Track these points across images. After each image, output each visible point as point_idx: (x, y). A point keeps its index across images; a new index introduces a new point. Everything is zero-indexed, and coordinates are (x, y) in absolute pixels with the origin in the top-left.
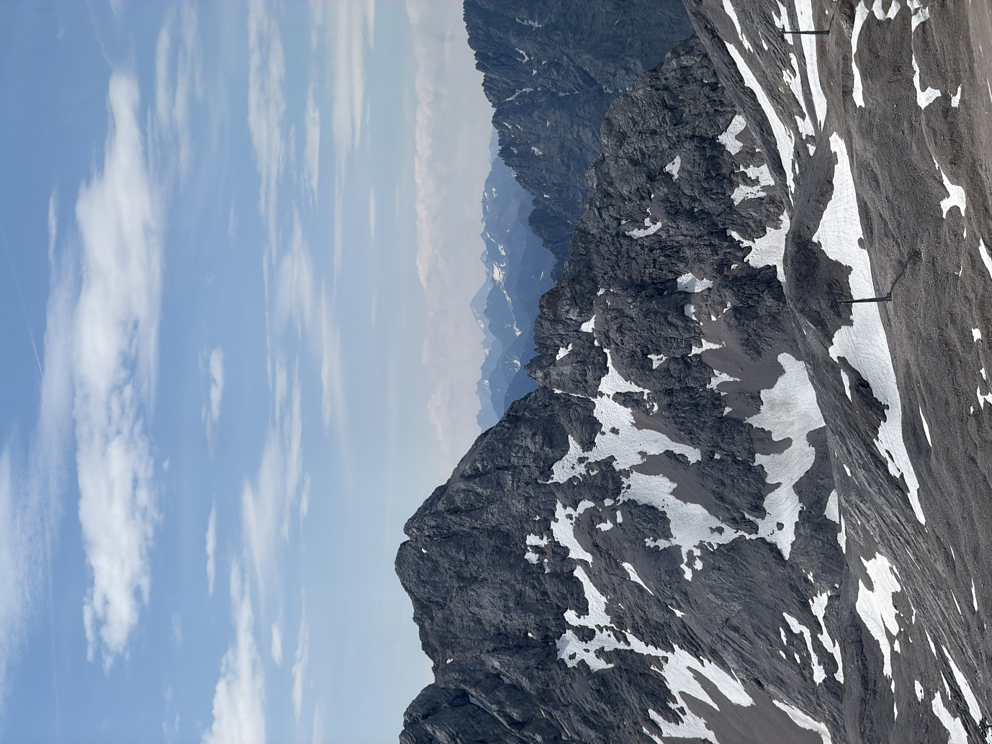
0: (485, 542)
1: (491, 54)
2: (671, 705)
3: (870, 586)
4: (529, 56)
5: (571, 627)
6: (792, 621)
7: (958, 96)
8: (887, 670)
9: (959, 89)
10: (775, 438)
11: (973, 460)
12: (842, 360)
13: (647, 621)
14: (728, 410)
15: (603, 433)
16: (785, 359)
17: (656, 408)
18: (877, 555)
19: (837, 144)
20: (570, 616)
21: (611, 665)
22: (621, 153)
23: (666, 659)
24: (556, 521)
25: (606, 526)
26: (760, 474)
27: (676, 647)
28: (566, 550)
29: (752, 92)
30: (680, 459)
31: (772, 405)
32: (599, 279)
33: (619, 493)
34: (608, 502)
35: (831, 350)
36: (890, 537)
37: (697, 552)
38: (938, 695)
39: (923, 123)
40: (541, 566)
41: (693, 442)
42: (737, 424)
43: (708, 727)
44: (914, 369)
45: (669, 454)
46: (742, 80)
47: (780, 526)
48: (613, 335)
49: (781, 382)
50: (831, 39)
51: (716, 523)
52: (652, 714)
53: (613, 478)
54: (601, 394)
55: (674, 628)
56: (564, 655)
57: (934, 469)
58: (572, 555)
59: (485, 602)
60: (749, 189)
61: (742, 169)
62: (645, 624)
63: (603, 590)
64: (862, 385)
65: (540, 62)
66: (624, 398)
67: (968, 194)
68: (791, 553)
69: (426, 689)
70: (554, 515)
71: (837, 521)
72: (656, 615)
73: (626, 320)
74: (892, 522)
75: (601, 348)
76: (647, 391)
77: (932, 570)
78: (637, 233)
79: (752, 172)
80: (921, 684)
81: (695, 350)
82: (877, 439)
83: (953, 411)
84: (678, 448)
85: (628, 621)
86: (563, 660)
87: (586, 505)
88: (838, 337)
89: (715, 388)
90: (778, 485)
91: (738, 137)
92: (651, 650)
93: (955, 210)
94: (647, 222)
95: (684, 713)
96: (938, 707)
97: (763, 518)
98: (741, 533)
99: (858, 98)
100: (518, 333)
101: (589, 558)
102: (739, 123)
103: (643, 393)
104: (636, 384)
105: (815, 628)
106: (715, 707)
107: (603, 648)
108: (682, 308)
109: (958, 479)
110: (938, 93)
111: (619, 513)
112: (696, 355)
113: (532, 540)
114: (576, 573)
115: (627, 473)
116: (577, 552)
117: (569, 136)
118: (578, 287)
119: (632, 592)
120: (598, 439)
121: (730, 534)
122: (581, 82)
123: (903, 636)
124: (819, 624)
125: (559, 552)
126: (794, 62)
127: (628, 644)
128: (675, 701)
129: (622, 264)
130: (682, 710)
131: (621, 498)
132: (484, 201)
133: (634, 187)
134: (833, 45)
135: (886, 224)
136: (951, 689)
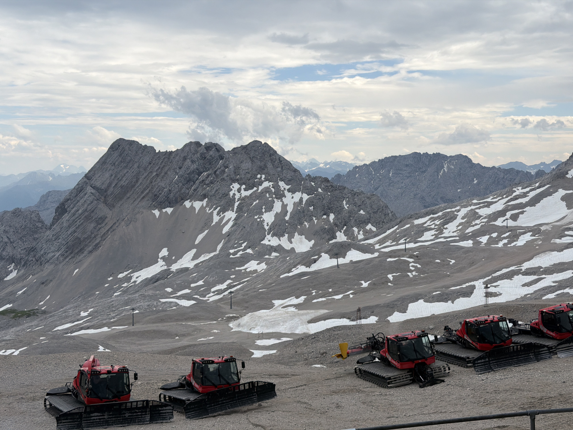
0: (263, 163)
1: (383, 163)
2: (221, 213)
3: (258, 264)
4: (382, 173)
5: (241, 187)
6: (245, 244)
7: (391, 285)
8: (237, 269)
9: (392, 285)
10: (292, 240)
11: (298, 289)
12: (321, 256)
13: (243, 206)
14: (299, 227)
15: (292, 195)
16: (313, 242)
17: (299, 208)
18: (266, 266)
19: (376, 254)
20: (244, 186)
21: (231, 197)
22: (366, 198)
23: (233, 212)
24: (269, 183)
25: (268, 195)
26: (283, 236)
27: (237, 214)
28: (261, 185)
29: (385, 232)
30: (286, 215)
31: (301, 238)
32: (332, 193)
33: (276, 199)
34: (274, 196)
35: (323, 253)
36: (275, 269)
37: (262, 219)
38: (232, 281)
39: (383, 276)
40: (256, 179)
41: (290, 218)
42: (295, 229)
43: (216, 223)
44: (320, 274)
45: (287, 212)
46: (389, 230)
47: (269, 241)
48: (318, 197)
49: (307, 241)
50: (404, 252)
51: (270, 224)
52: (219, 208)
53: (281, 197)
54: (302, 194)
55: (242, 214)
56: (234, 185)
57: (295, 280)
58: (260, 187)
59: (247, 164)
60: (357, 232)
61: (362, 230)
62: (242, 206)
63: (251, 195)
64: (315, 261)
65: (381, 176)
66: (301, 199)
67: (366, 287)
68: (263, 244)
69: (223, 149)
70: (270, 182)
71: (272, 255)
72: (245, 209)
73: (322, 200)
74: (279, 269)
75: (314, 194)
76: (303, 206)
77: (268, 280)
78: (344, 202)
79: (361, 232)
80: (234, 277)
81: (314, 218)
82: (301, 266)
83: (311, 284)
84: (289, 214)
85: (243, 201)
86: (232, 184)
87: (273, 190)
88: (327, 255)
89: (305, 223)
90: (280, 240)
91: (370, 229)
92: (235, 208)
93: (362, 284)
94: (348, 205)
95: (219, 216)
96: (229, 281)
97: (271, 236)
98: (267, 230)
99: (389, 260)
100: (306, 171)
101: (259, 191)
102: (374, 229)
103: (303, 205)
104: (305, 203)
105: (244, 250)
106: (222, 224)
107: (236, 195)
108: (326, 215)
109: (293, 286)
110: (391, 280)
111: (271, 199)
112: (313, 218)
113: (263, 176)
114: (255, 188)
115: (282, 201)
116: (261, 188)
117: (361, 184)
118: (330, 187)
119: (251, 202)
120: (290, 193)
121: (267, 228)
122: (375, 187)
123: (246, 272)
124: (244, 251)
125: (261, 183)
126: (394, 243)
127: (237, 201)
128: (222, 214)
129: (337, 199)
130: (220, 216)
131: (275, 200)
132: (341, 161)
133: (357, 202)
134: (402, 253)
135: (357, 267)
136: (236, 285)
